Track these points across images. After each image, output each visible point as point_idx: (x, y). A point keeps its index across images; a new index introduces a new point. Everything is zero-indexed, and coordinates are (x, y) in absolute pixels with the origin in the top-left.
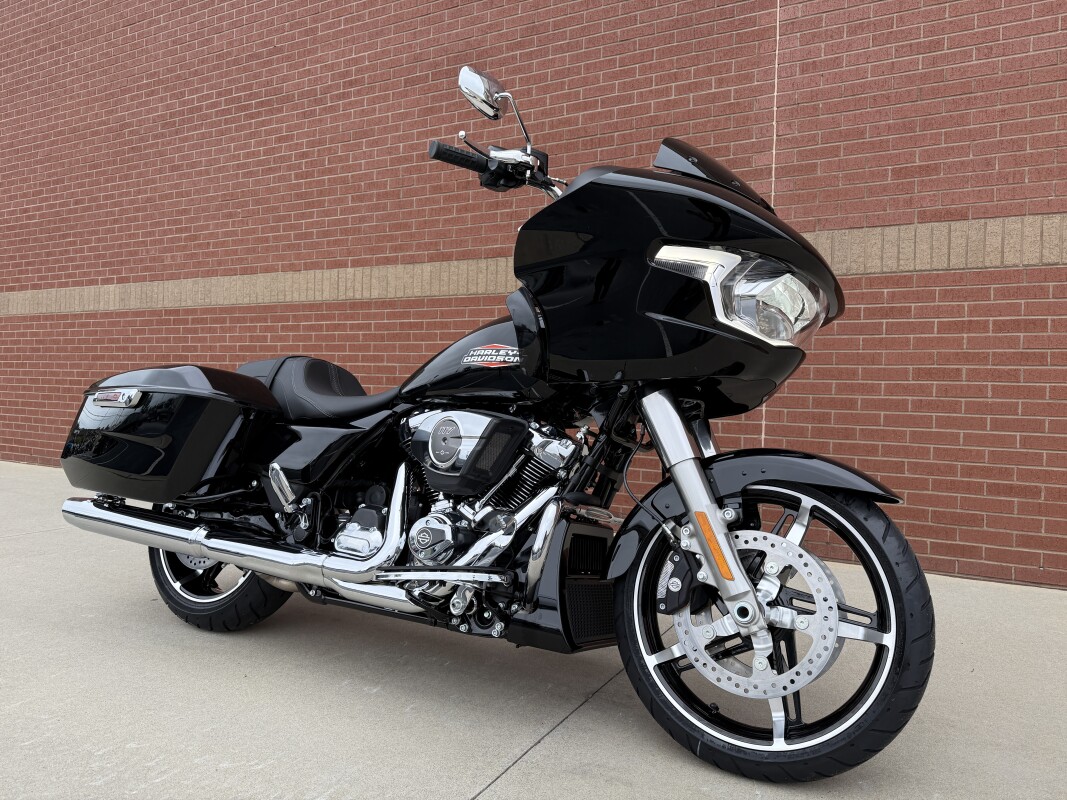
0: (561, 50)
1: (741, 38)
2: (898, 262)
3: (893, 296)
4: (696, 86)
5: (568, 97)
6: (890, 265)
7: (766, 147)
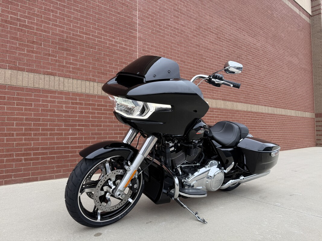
4: (119, 43)
5: (80, 28)
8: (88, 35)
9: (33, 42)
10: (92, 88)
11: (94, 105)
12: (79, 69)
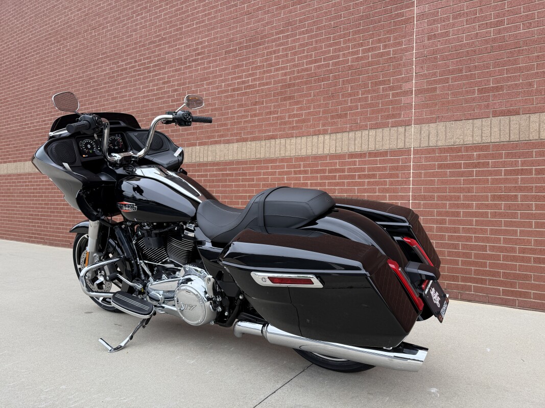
0: (303, 33)
1: (395, 24)
2: (482, 138)
3: (479, 156)
4: (373, 49)
5: (306, 57)
6: (478, 139)
7: (409, 79)
8: (318, 62)
9: (256, 103)
11: (324, 171)
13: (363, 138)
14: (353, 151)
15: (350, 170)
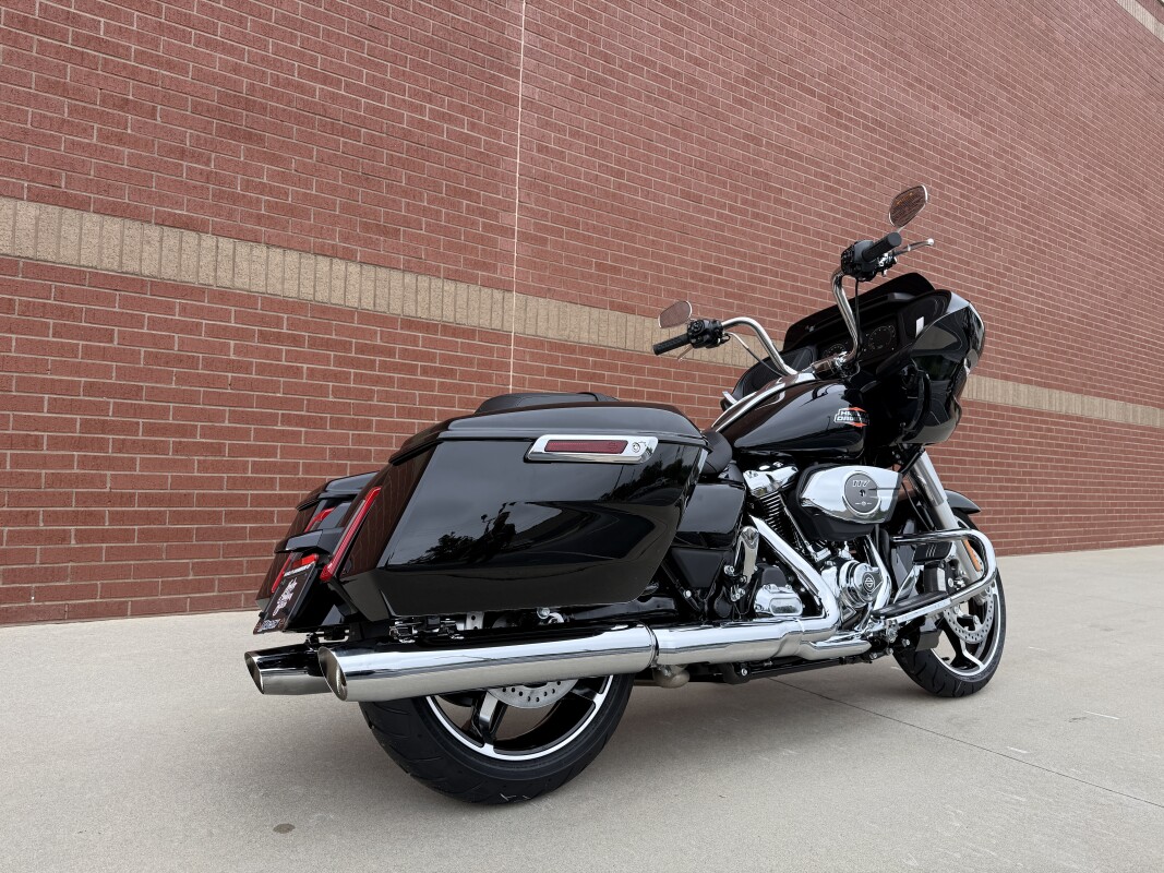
2: (598, 337)
3: (595, 365)
4: (450, 119)
5: (301, 56)
6: (594, 339)
7: (509, 208)
8: (331, 84)
9: (124, 104)
10: (339, 283)
11: (345, 346)
12: (291, 211)
13: (433, 293)
14: (413, 314)
15: (405, 354)
